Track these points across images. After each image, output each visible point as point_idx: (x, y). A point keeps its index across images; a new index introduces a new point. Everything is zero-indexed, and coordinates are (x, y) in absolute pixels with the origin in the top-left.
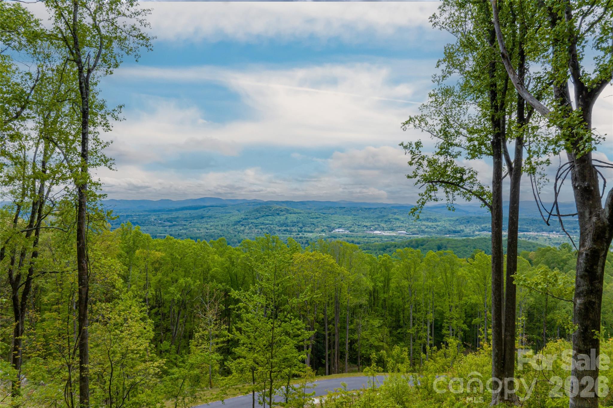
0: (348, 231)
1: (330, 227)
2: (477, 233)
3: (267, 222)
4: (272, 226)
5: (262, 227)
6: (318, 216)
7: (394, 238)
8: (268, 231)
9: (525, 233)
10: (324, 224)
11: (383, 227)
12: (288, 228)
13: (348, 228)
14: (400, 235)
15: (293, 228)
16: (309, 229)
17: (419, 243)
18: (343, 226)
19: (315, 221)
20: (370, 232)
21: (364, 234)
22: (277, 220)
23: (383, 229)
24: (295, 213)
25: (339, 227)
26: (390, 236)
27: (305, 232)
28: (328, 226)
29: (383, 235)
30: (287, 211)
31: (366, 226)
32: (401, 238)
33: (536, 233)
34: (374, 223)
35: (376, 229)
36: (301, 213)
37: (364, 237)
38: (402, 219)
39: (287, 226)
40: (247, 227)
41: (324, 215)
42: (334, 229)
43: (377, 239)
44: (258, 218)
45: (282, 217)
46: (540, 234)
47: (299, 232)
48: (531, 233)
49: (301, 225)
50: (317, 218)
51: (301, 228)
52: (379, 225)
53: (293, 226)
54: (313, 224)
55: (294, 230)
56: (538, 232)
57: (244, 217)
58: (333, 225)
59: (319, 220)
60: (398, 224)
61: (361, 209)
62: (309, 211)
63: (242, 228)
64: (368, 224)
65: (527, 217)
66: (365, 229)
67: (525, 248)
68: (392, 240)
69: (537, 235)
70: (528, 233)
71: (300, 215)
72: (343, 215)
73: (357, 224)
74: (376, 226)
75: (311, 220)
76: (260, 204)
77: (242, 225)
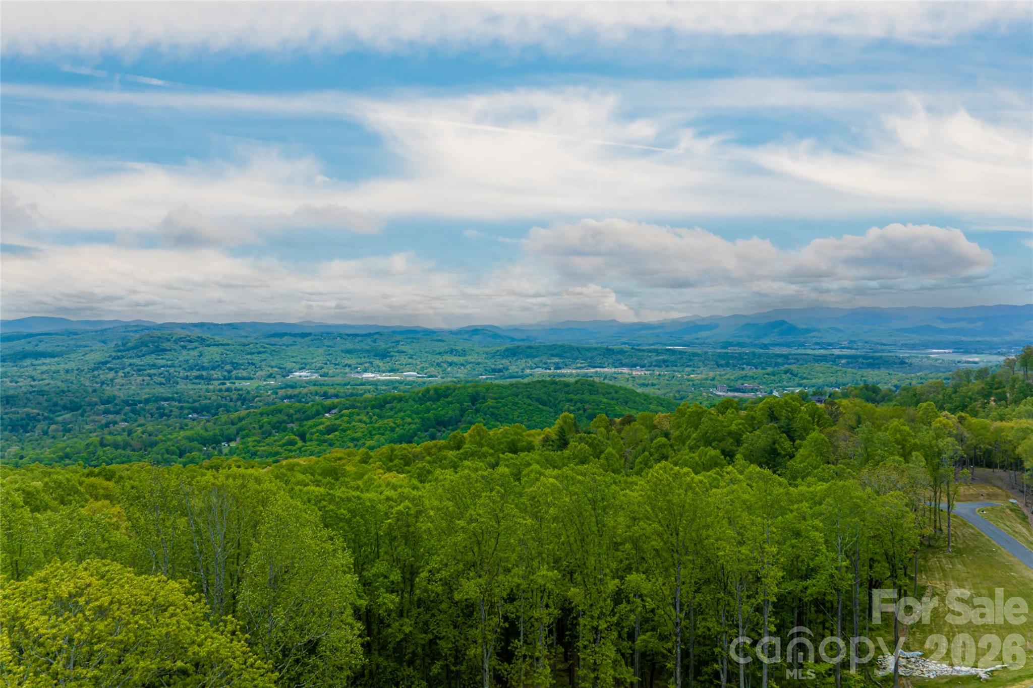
0: (316, 375)
1: (285, 368)
2: (528, 371)
3: (163, 362)
4: (172, 370)
5: (152, 371)
6: (262, 350)
7: (397, 385)
8: (163, 380)
9: (598, 369)
10: (273, 364)
11: (379, 367)
12: (204, 373)
13: (317, 370)
14: (408, 379)
15: (212, 372)
16: (245, 374)
17: (440, 392)
18: (308, 367)
19: (256, 358)
20: (357, 376)
21: (346, 380)
22: (181, 358)
23: (380, 371)
24: (217, 345)
25: (301, 369)
26: (391, 382)
27: (237, 378)
28: (280, 368)
29: (379, 380)
30: (202, 341)
31: (350, 366)
32: (410, 383)
33: (613, 370)
34: (363, 360)
35: (365, 371)
36: (228, 345)
37: (345, 385)
38: (411, 352)
39: (203, 368)
40: (121, 374)
41: (273, 348)
42: (290, 372)
43: (369, 387)
44: (144, 355)
45: (192, 353)
46: (619, 370)
47: (225, 379)
48: (606, 370)
49: (228, 367)
50: (259, 353)
51: (229, 372)
52: (371, 363)
53: (213, 369)
54: (253, 364)
55: (215, 376)
56: (616, 367)
57: (114, 354)
58: (289, 365)
59: (264, 356)
60: (403, 360)
61: (341, 336)
62: (243, 340)
63: (111, 375)
64: (352, 362)
65: (599, 345)
66: (347, 370)
67: (604, 395)
68: (394, 388)
69: (615, 373)
70: (602, 370)
71: (227, 347)
72: (309, 346)
73: (333, 361)
74: (367, 365)
75: (249, 357)
76: (148, 328)
77: (111, 369)
